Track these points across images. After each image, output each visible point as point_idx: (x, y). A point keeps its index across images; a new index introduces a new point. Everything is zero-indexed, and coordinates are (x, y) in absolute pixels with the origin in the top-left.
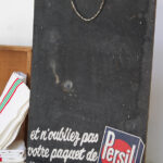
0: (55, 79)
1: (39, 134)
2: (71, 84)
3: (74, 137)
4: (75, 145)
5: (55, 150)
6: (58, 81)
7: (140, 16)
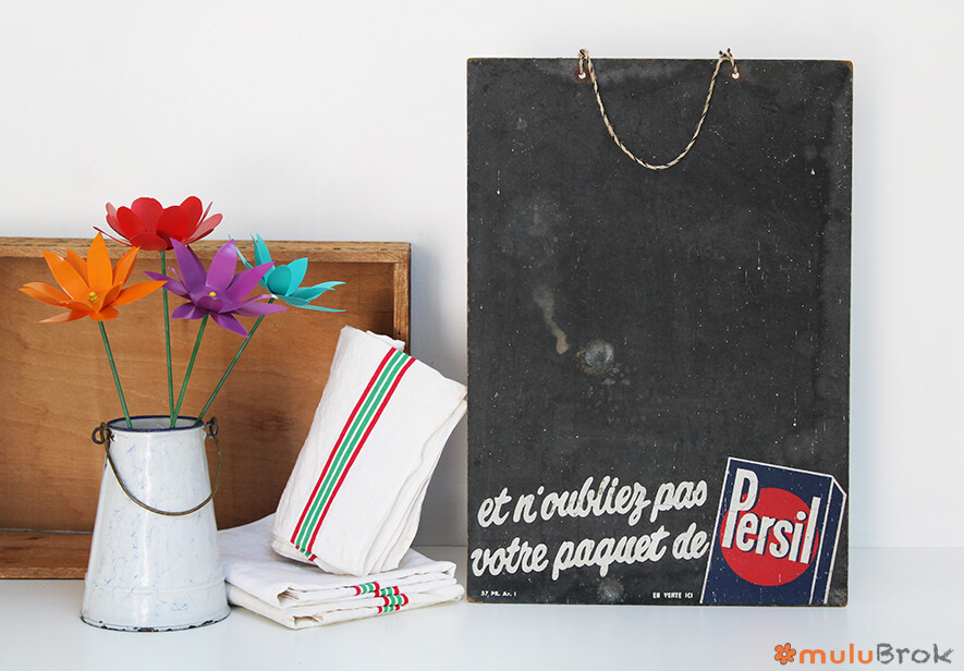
0: (554, 340)
1: (508, 508)
2: (610, 353)
3: (629, 500)
4: (632, 522)
5: (567, 545)
6: (562, 347)
7: (810, 154)
